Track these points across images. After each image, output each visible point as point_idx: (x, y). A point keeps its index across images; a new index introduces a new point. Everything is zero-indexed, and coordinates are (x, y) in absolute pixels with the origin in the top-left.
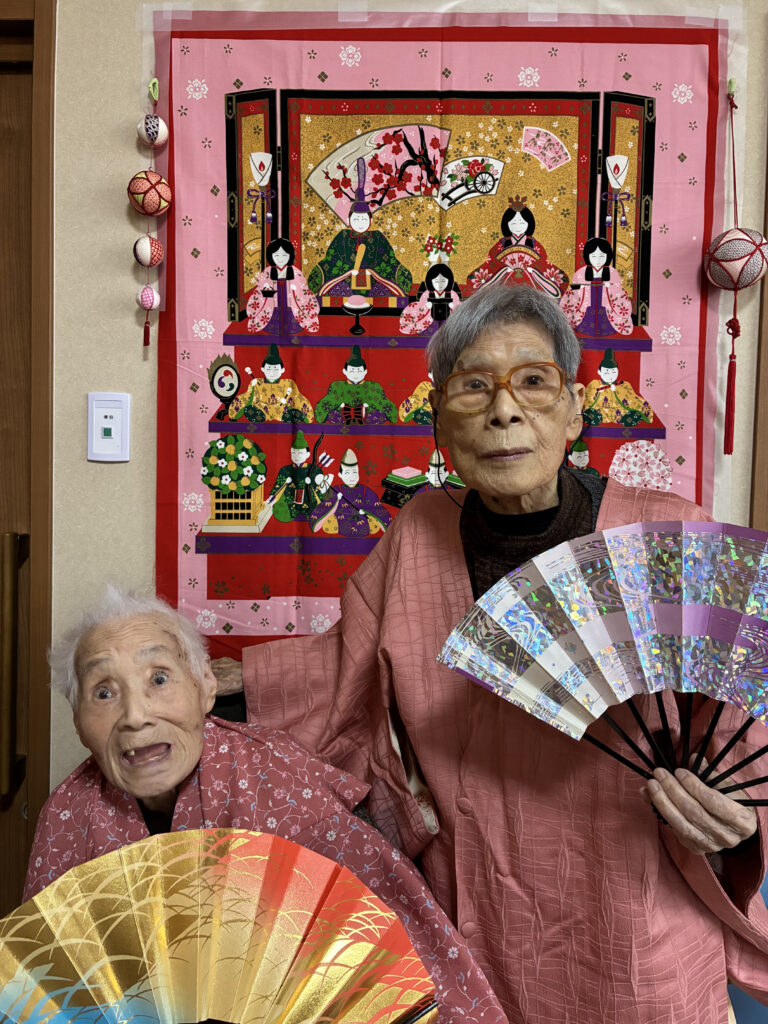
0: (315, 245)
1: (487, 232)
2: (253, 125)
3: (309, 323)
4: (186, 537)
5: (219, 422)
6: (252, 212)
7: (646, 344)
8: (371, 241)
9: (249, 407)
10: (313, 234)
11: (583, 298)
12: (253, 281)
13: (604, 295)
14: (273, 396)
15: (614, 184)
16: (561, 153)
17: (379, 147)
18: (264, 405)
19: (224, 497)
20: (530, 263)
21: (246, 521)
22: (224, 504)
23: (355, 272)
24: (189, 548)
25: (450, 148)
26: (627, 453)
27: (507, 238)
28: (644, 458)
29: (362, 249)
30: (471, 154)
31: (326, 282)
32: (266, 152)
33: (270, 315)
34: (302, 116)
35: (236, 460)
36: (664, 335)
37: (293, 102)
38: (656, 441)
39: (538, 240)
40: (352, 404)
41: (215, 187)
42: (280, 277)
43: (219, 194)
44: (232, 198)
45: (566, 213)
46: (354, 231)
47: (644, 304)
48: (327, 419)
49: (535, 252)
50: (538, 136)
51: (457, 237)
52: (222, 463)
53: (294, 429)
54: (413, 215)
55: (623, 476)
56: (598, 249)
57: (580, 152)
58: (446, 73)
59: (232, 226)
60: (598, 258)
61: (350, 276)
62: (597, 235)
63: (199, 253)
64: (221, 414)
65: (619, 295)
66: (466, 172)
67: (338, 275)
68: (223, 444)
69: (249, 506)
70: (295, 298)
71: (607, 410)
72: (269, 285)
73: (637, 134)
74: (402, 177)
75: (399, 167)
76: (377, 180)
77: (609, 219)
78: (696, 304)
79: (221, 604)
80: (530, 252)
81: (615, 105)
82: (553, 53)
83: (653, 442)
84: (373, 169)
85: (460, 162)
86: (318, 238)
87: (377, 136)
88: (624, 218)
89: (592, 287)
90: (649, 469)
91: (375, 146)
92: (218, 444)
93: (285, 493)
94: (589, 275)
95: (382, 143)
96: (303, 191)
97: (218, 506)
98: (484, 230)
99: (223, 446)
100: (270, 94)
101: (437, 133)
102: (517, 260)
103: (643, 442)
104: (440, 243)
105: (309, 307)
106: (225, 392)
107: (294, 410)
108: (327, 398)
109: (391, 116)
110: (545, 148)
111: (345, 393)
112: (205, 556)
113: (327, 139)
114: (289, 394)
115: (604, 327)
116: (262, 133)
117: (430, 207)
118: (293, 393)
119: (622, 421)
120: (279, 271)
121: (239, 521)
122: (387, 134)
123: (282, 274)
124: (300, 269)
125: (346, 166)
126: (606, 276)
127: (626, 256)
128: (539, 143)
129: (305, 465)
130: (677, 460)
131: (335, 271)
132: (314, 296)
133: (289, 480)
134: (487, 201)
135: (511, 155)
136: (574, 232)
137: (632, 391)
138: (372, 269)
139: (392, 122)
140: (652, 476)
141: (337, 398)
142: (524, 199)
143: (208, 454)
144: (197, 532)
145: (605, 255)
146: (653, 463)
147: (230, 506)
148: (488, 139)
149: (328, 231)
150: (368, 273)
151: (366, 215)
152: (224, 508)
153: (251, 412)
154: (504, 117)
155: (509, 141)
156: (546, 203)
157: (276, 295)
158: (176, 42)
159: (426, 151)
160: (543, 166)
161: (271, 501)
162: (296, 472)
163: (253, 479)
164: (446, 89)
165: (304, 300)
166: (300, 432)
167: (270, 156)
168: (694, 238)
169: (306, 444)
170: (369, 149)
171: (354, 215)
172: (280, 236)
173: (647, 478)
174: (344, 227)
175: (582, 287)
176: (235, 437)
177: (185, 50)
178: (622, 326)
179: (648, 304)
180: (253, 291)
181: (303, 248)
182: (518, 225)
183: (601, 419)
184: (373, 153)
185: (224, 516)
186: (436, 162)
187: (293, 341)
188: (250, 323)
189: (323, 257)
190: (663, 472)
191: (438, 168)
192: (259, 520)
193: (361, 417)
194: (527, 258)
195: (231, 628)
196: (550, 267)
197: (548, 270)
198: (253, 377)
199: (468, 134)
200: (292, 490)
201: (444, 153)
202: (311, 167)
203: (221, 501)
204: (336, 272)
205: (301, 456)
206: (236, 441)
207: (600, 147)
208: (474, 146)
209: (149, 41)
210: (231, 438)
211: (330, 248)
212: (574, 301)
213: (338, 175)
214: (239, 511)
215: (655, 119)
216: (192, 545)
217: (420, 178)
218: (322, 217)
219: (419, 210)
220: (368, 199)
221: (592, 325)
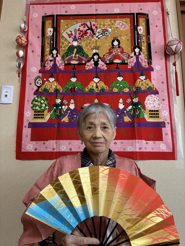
0: (63, 49)
1: (108, 45)
2: (49, 23)
3: (62, 67)
4: (26, 123)
5: (37, 93)
6: (47, 41)
7: (152, 70)
8: (78, 48)
9: (45, 89)
10: (63, 46)
11: (134, 60)
12: (47, 58)
13: (139, 59)
14: (51, 86)
15: (140, 33)
16: (126, 26)
17: (80, 26)
18: (49, 88)
19: (37, 112)
20: (119, 52)
21: (42, 119)
22: (37, 114)
23: (74, 55)
24: (26, 127)
25: (98, 26)
26: (149, 98)
27: (113, 46)
28: (154, 99)
29: (76, 50)
30: (103, 27)
31: (66, 58)
32: (52, 28)
33: (52, 66)
34: (61, 20)
35: (40, 102)
36: (156, 67)
37: (59, 17)
38: (156, 95)
39: (121, 46)
40: (73, 87)
41: (39, 36)
42: (54, 56)
43: (40, 38)
44: (43, 38)
45: (128, 40)
47: (150, 60)
48: (66, 91)
49: (121, 49)
50: (120, 23)
51: (100, 46)
52: (37, 103)
53: (57, 94)
54: (89, 41)
55: (149, 104)
56: (137, 48)
57: (131, 26)
58: (96, 10)
59: (43, 45)
60: (137, 50)
61: (72, 56)
62: (136, 45)
63: (34, 51)
64: (37, 91)
65: (143, 58)
66: (102, 31)
67: (69, 56)
68: (37, 98)
69: (43, 115)
70: (58, 61)
71: (143, 87)
72: (51, 58)
73: (145, 22)
74: (86, 33)
75: (85, 31)
76: (79, 34)
77: (139, 41)
78: (164, 60)
79: (34, 142)
80: (119, 49)
81: (138, 16)
82: (122, 5)
83: (155, 95)
84: (78, 31)
85: (100, 29)
86: (65, 47)
87: (79, 24)
88: (143, 41)
89: (136, 57)
90: (155, 102)
91: (79, 26)
92: (36, 98)
93: (54, 111)
94: (135, 54)
95: (81, 26)
96: (61, 37)
97: (35, 115)
98: (107, 44)
99: (37, 99)
100: (53, 16)
101: (95, 23)
102: (116, 51)
103: (153, 95)
104: (96, 48)
105: (62, 64)
106: (38, 85)
107: (57, 89)
108: (66, 86)
109: (83, 20)
110: (122, 25)
111: (71, 84)
112: (31, 129)
113: (67, 25)
114: (56, 85)
115: (140, 66)
116: (51, 24)
117: (93, 39)
118: (57, 85)
119: (147, 89)
120: (54, 55)
121: (41, 119)
122: (82, 24)
123: (55, 56)
124: (60, 55)
125: (72, 31)
126: (140, 54)
127: (145, 49)
128: (120, 24)
129: (59, 103)
130: (163, 100)
131: (68, 55)
132: (63, 61)
133: (55, 108)
134: (108, 38)
135: (113, 27)
136: (130, 44)
138: (78, 54)
139: (83, 21)
140: (156, 104)
141: (69, 86)
142: (117, 37)
143: (33, 101)
144: (29, 122)
145: (139, 49)
146: (156, 101)
147: (38, 115)
148: (107, 24)
149: (67, 45)
150: (77, 55)
151: (77, 42)
152: (37, 115)
153: (45, 90)
154: (111, 19)
155: (112, 24)
156: (123, 38)
157: (53, 61)
158: (31, 6)
159: (92, 27)
160: (121, 29)
161: (50, 113)
162: (57, 105)
163: (45, 107)
164: (96, 13)
165: (60, 62)
166: (58, 95)
167: (53, 29)
168: (162, 44)
169: (60, 98)
170: (77, 27)
171: (74, 42)
172: (55, 47)
173: (155, 105)
174: (71, 45)
175: (133, 57)
176: (41, 96)
177: (33, 7)
178: (145, 66)
179: (152, 60)
180: (47, 60)
181: (61, 50)
182: (116, 43)
183: (141, 89)
184: (79, 28)
185: (36, 118)
186: (94, 29)
187: (57, 72)
188: (46, 68)
189: (66, 52)
190: (159, 103)
191: (95, 31)
192: (46, 118)
193: (75, 91)
194: (118, 50)
195: (37, 149)
196: (125, 53)
197: (124, 53)
198: (46, 81)
199: (102, 23)
200: (56, 110)
201: (96, 27)
202: (63, 31)
203: (36, 113)
204: (69, 55)
205: (58, 101)
207: (136, 25)
208: (104, 25)
209: (25, 6)
210: (39, 97)
211: (67, 49)
212: (131, 60)
213: (70, 33)
214: (41, 116)
215: (149, 18)
216: (27, 126)
217: (90, 33)
218: (65, 42)
219: (90, 40)
220: (77, 38)
221: (137, 66)
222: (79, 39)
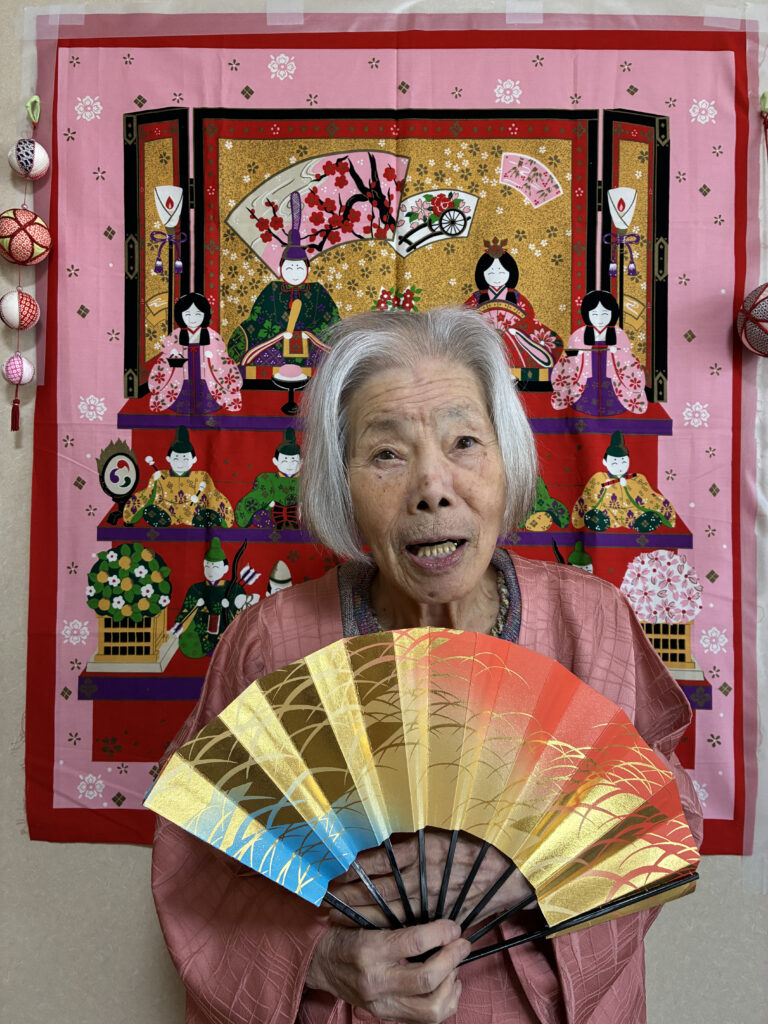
0: (237, 301)
1: (457, 284)
2: (158, 152)
3: (229, 399)
4: (66, 677)
5: (112, 528)
6: (156, 260)
7: (666, 427)
8: (308, 295)
9: (150, 508)
10: (234, 287)
11: (581, 367)
12: (157, 346)
13: (609, 363)
14: (181, 493)
15: (618, 223)
16: (550, 185)
17: (319, 178)
18: (168, 504)
19: (116, 625)
20: (513, 323)
21: (144, 657)
22: (116, 635)
23: (288, 336)
24: (70, 693)
25: (409, 179)
26: (643, 567)
27: (483, 292)
28: (665, 574)
29: (296, 306)
30: (435, 187)
31: (250, 349)
32: (175, 185)
33: (179, 390)
34: (221, 141)
35: (132, 576)
36: (687, 414)
37: (209, 124)
38: (680, 551)
39: (523, 294)
40: (285, 503)
41: (109, 228)
42: (191, 342)
43: (114, 237)
44: (131, 242)
45: (557, 260)
46: (286, 284)
47: (660, 374)
48: (252, 521)
49: (519, 308)
50: (520, 164)
51: (419, 291)
52: (114, 581)
53: (208, 535)
54: (362, 262)
55: (638, 597)
56: (600, 304)
57: (575, 184)
58: (403, 88)
59: (132, 277)
60: (600, 316)
61: (282, 341)
62: (598, 287)
63: (87, 311)
64: (114, 517)
65: (628, 363)
66: (430, 209)
67: (266, 340)
68: (116, 555)
69: (147, 637)
70: (211, 368)
71: (615, 512)
72: (177, 351)
73: (646, 162)
74: (348, 216)
75: (344, 203)
76: (316, 219)
77: (613, 266)
78: (728, 375)
79: (110, 767)
80: (513, 308)
81: (617, 125)
82: (538, 62)
83: (676, 553)
84: (311, 206)
85: (421, 197)
86: (240, 292)
87: (316, 165)
88: (632, 266)
89: (593, 353)
90: (672, 587)
91: (314, 178)
92: (108, 556)
93: (196, 619)
94: (589, 338)
95: (322, 173)
96: (222, 234)
97: (107, 637)
98: (453, 282)
99: (115, 559)
100: (182, 113)
101: (392, 162)
102: (495, 320)
103: (663, 553)
104: (397, 298)
105: (229, 379)
106: (118, 489)
107: (208, 511)
108: (252, 495)
109: (334, 140)
110: (529, 179)
111: (276, 488)
112: (91, 702)
113: (252, 169)
114: (201, 490)
115: (610, 403)
116: (170, 163)
117: (384, 253)
118: (208, 489)
119: (635, 525)
120: (190, 334)
121: (135, 657)
122: (329, 163)
123: (194, 338)
124: (218, 331)
125: (277, 202)
126: (611, 338)
127: (637, 314)
128: (522, 173)
129: (222, 583)
130: (708, 577)
131: (262, 334)
132: (236, 365)
133: (201, 602)
134: (456, 245)
135: (487, 187)
136: (569, 284)
137: (648, 487)
138: (311, 331)
139: (334, 148)
140: (676, 596)
141: (265, 495)
142: (504, 242)
143: (96, 569)
144: (81, 671)
145: (610, 312)
146: (677, 579)
147: (124, 637)
148: (456, 168)
149: (254, 283)
150: (305, 336)
151: (302, 263)
152: (116, 640)
153: (152, 515)
154: (477, 141)
155: (483, 170)
156: (532, 247)
157: (186, 364)
158: (64, 52)
159: (378, 184)
160: (527, 201)
161: (177, 630)
162: (211, 593)
163: (154, 601)
164: (403, 106)
165: (222, 371)
166: (216, 539)
167: (180, 190)
168: (723, 291)
169: (224, 556)
170: (305, 181)
171: (287, 263)
172: (192, 290)
173: (670, 598)
174: (274, 278)
175: (580, 353)
176: (131, 546)
177: (74, 61)
178: (633, 402)
179: (666, 375)
180: (156, 360)
181: (222, 304)
182: (497, 275)
183: (609, 522)
184: (311, 186)
185: (115, 651)
186: (391, 197)
187: (208, 423)
188: (152, 400)
189: (247, 316)
190: (690, 592)
191: (394, 204)
192: (161, 655)
193: (295, 520)
194: (508, 317)
195: (124, 799)
196: (538, 328)
197: (536, 332)
198: (155, 468)
199: (432, 163)
200: (205, 616)
201: (401, 186)
202: (232, 203)
203: (111, 630)
204: (264, 335)
205: (216, 571)
206: (133, 551)
207: (600, 177)
208: (440, 176)
209: (31, 52)
210: (125, 548)
211: (255, 304)
212: (570, 371)
213: (267, 214)
214: (135, 644)
215: (669, 143)
216: (74, 688)
217: (371, 217)
218: (246, 265)
219: (370, 256)
220: (304, 243)
221: (594, 402)
222: (312, 247)
